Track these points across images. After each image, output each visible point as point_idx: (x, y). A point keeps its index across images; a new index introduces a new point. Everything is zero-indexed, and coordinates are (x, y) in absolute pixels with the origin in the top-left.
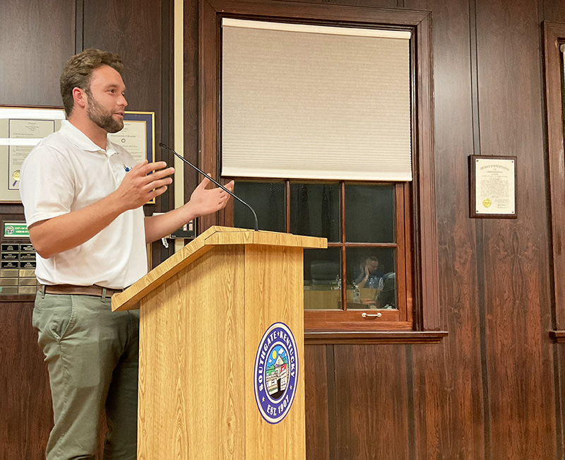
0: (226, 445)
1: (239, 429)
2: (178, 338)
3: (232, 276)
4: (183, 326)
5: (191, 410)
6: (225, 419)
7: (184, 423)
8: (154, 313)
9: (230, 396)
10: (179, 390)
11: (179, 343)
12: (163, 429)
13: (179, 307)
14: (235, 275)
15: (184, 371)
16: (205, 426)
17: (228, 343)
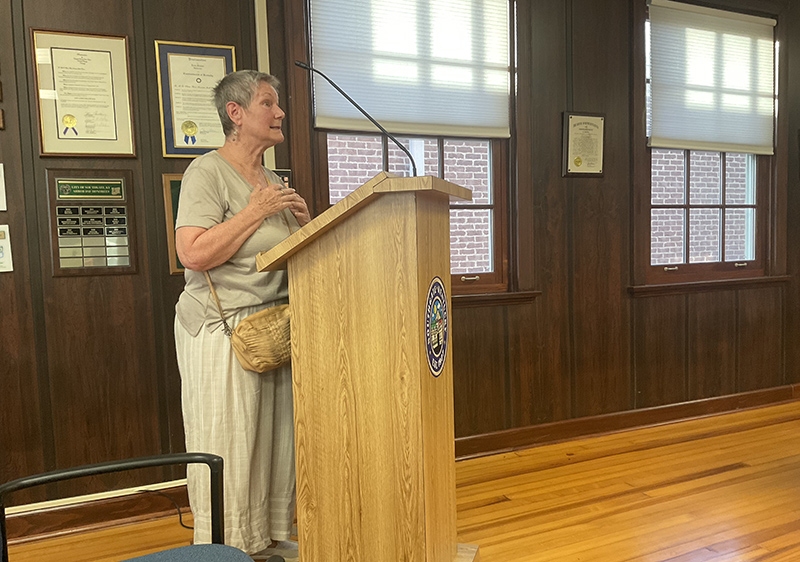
0: (399, 399)
1: (414, 382)
2: (338, 296)
3: (401, 227)
4: (344, 284)
5: (358, 369)
6: (398, 374)
7: (349, 383)
8: (306, 272)
9: (403, 350)
10: (342, 350)
11: (339, 302)
12: (324, 391)
13: (338, 264)
14: (405, 225)
15: (347, 331)
16: (375, 383)
17: (399, 297)
